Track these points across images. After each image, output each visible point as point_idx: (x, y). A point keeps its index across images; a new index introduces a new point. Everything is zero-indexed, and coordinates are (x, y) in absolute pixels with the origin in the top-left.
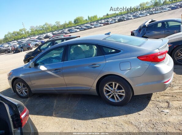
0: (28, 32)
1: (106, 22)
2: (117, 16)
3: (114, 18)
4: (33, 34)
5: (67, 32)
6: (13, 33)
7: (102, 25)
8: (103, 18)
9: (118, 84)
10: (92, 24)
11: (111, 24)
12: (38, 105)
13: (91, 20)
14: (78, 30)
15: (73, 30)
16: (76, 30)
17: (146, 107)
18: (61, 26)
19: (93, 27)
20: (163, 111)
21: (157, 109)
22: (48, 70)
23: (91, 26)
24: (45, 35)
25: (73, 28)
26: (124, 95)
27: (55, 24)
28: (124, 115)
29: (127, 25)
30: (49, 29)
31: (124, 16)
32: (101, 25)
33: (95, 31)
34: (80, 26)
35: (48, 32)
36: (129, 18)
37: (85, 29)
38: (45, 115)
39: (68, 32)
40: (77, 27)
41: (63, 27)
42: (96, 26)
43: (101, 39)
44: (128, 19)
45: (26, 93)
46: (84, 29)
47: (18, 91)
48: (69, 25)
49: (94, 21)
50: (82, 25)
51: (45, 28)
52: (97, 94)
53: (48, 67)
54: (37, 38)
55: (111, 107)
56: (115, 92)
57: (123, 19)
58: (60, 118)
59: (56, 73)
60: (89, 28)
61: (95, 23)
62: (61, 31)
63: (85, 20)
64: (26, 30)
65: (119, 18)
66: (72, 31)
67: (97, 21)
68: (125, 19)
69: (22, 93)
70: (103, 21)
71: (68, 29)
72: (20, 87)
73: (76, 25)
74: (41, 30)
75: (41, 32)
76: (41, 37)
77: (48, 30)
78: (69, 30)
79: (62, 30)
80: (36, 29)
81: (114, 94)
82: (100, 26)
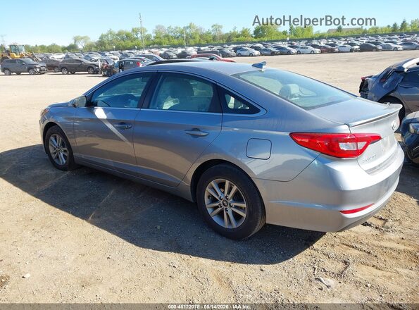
0: (148, 38)
1: (330, 45)
2: (363, 36)
3: (352, 40)
4: (157, 44)
5: (229, 52)
6: (119, 34)
7: (317, 50)
8: (327, 35)
9: (235, 188)
10: (295, 44)
11: (339, 52)
12: (76, 189)
13: (295, 35)
14: (257, 53)
15: (246, 50)
16: (253, 50)
17: (288, 259)
18: (222, 37)
19: (294, 51)
20: (319, 280)
21: (312, 270)
22: (108, 120)
23: (289, 48)
24: (180, 51)
25: (248, 45)
26: (244, 215)
27: (211, 29)
28: (228, 261)
29: (376, 63)
30: (194, 38)
31: (380, 38)
32: (314, 49)
33: (295, 62)
34: (264, 45)
35: (190, 46)
36: (391, 47)
37: (273, 54)
38: (73, 214)
39: (233, 53)
40: (258, 45)
41: (225, 40)
42: (301, 50)
43: (229, 74)
44: (386, 48)
45: (66, 159)
46: (270, 53)
47: (52, 151)
48: (242, 38)
49: (301, 37)
50: (272, 42)
51: (187, 34)
52: (191, 199)
53: (110, 113)
54: (162, 52)
55: (213, 235)
56: (227, 203)
57: (374, 46)
58: (97, 228)
59: (120, 129)
60: (283, 52)
61: (303, 44)
62: (219, 47)
63: (280, 33)
64: (146, 31)
65: (365, 41)
66: (242, 53)
67: (309, 40)
68: (380, 48)
69: (58, 157)
70: (323, 43)
71: (235, 46)
72: (57, 145)
73: (258, 39)
74: (178, 37)
75: (176, 42)
76: (171, 54)
77: (192, 40)
78: (235, 49)
79: (222, 45)
80: (167, 32)
81: (225, 207)
82: (312, 53)
